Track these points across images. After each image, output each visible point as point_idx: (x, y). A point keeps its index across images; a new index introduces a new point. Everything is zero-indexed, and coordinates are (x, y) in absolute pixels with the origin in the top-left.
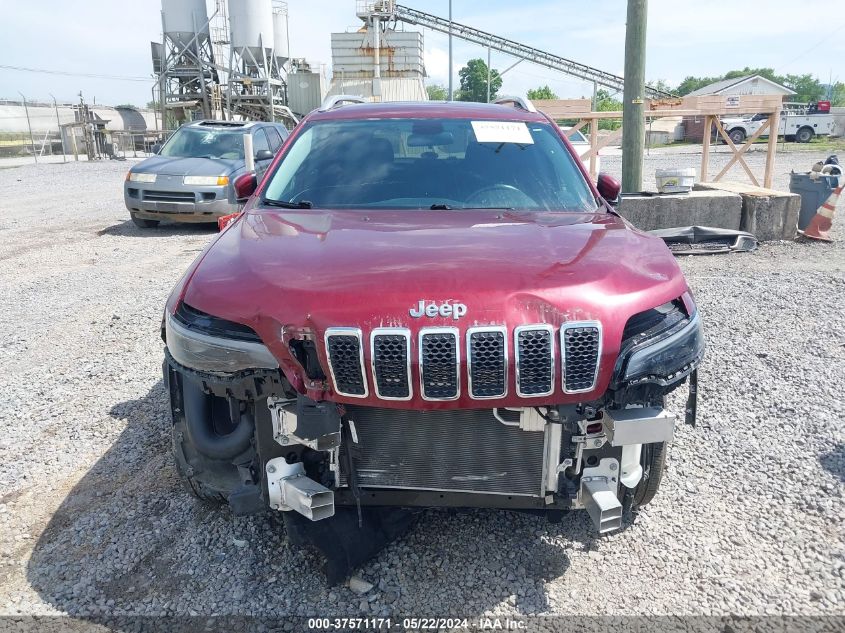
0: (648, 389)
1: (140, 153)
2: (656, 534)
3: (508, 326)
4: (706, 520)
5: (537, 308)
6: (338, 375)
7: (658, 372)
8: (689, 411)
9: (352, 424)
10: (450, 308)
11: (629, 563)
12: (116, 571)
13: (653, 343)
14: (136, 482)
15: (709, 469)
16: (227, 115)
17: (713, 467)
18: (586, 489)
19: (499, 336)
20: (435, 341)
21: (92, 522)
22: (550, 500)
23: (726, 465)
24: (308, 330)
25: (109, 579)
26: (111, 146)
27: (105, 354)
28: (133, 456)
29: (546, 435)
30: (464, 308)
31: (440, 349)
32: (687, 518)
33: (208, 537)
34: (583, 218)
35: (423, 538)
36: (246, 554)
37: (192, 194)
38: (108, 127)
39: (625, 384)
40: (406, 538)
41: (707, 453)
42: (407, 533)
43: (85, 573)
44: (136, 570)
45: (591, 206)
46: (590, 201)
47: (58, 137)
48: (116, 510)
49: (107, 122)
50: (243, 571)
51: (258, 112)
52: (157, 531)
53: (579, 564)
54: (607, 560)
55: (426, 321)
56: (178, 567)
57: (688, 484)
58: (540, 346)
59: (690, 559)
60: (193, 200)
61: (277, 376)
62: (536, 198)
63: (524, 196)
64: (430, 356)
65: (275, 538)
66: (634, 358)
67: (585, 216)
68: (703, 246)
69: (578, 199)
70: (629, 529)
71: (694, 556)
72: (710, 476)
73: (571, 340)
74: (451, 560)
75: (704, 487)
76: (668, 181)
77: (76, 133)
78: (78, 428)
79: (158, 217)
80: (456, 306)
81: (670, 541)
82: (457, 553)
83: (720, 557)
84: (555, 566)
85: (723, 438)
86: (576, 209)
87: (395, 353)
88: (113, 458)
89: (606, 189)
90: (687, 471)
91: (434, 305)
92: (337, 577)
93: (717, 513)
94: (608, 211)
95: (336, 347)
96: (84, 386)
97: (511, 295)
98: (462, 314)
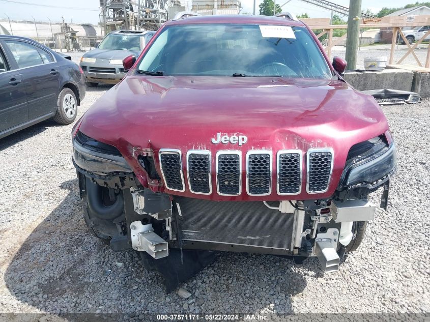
0: (360, 190)
1: (93, 48)
2: (358, 269)
3: (274, 150)
4: (388, 262)
5: (292, 139)
6: (167, 177)
7: (368, 181)
8: (383, 200)
9: (178, 205)
10: (237, 138)
11: (341, 286)
12: (51, 278)
13: (366, 162)
14: (68, 226)
15: (391, 230)
16: (137, 28)
17: (393, 229)
18: (318, 245)
19: (267, 156)
20: (227, 159)
21: (41, 249)
22: (296, 252)
23: (401, 228)
24: (149, 150)
25: (46, 283)
26: (78, 44)
27: (61, 153)
28: (68, 211)
29: (295, 215)
30: (246, 138)
31: (229, 163)
32: (377, 260)
33: (103, 260)
34: (324, 82)
35: (222, 266)
36: (123, 272)
37: (114, 69)
38: (77, 35)
39: (346, 188)
40: (213, 265)
41: (389, 220)
42: (213, 262)
43: (34, 278)
44: (61, 278)
45: (329, 76)
46: (328, 73)
47: (52, 40)
48: (55, 242)
49: (77, 32)
50: (120, 281)
51: (154, 27)
52: (76, 255)
53: (312, 286)
54: (329, 284)
55: (221, 146)
56: (84, 277)
57: (378, 239)
58: (293, 164)
59: (378, 285)
60: (114, 72)
61: (132, 177)
62: (296, 70)
63: (289, 69)
64: (223, 168)
65: (139, 262)
66: (353, 172)
67: (325, 81)
68: (389, 100)
69: (321, 71)
70: (342, 265)
71: (381, 284)
72: (391, 234)
73: (314, 160)
74: (238, 279)
75: (387, 241)
76: (371, 64)
77: (61, 38)
78: (42, 195)
79: (97, 81)
80: (241, 137)
81: (366, 274)
82: (241, 276)
83: (396, 285)
84: (298, 286)
85: (399, 212)
86: (320, 78)
87: (202, 166)
88: (57, 212)
89: (338, 66)
90: (377, 231)
91: (227, 136)
92: (171, 288)
93: (395, 258)
94: (339, 79)
95: (166, 161)
96: (48, 171)
97: (276, 131)
98: (244, 142)
